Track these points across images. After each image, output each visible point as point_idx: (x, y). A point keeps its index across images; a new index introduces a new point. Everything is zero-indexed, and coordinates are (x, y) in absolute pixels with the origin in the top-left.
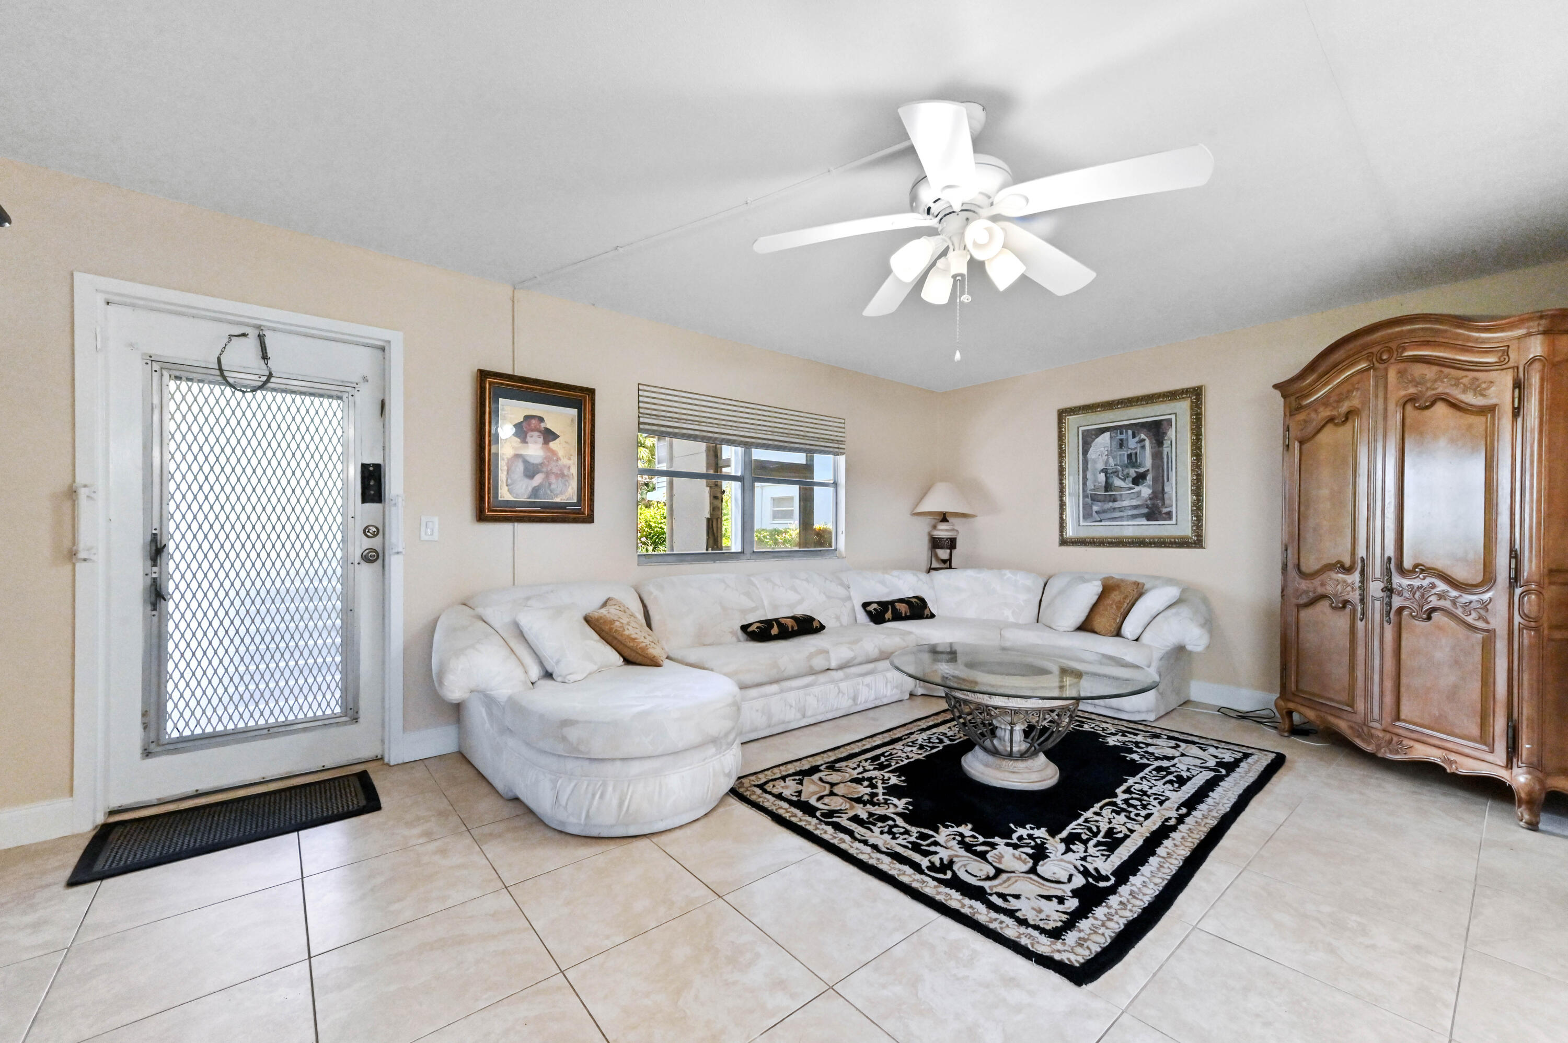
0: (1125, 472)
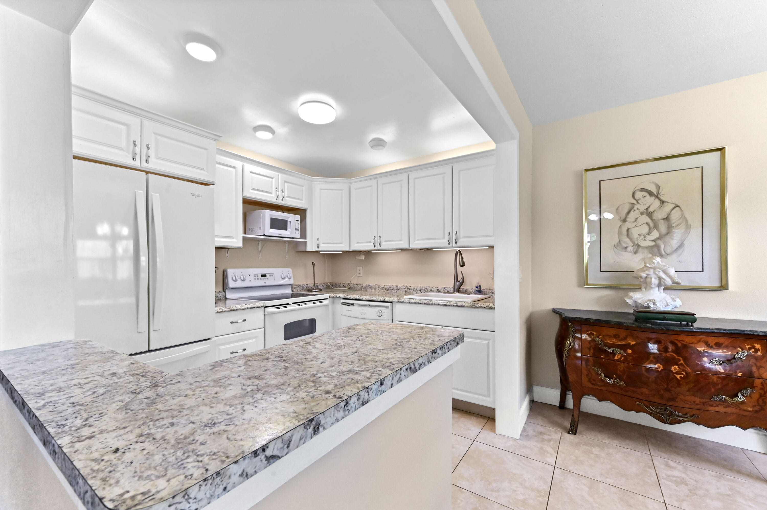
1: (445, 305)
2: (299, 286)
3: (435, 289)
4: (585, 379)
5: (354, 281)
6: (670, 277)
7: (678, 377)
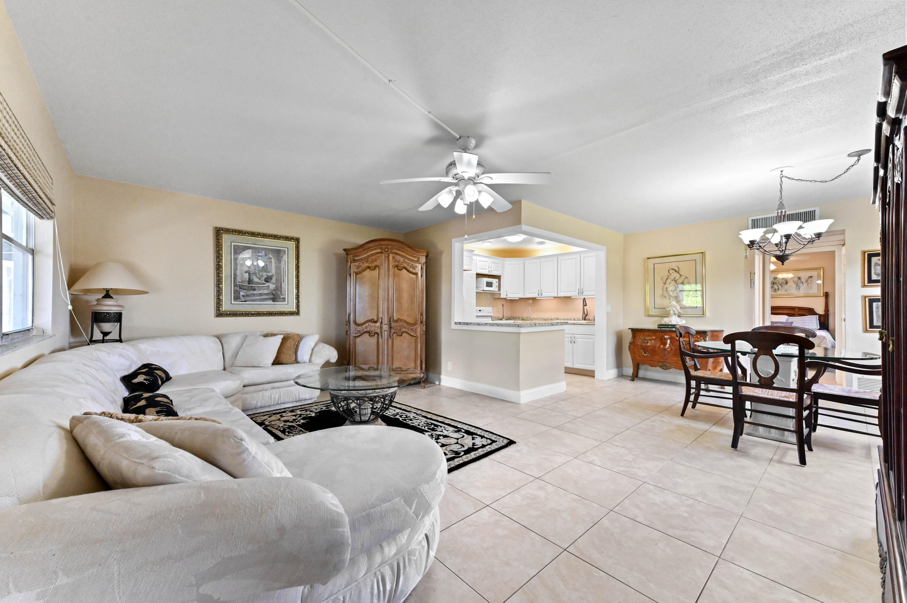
0: (261, 274)
1: (574, 324)
2: (495, 317)
3: (573, 319)
4: (637, 356)
5: (525, 315)
6: (677, 310)
7: (668, 350)
